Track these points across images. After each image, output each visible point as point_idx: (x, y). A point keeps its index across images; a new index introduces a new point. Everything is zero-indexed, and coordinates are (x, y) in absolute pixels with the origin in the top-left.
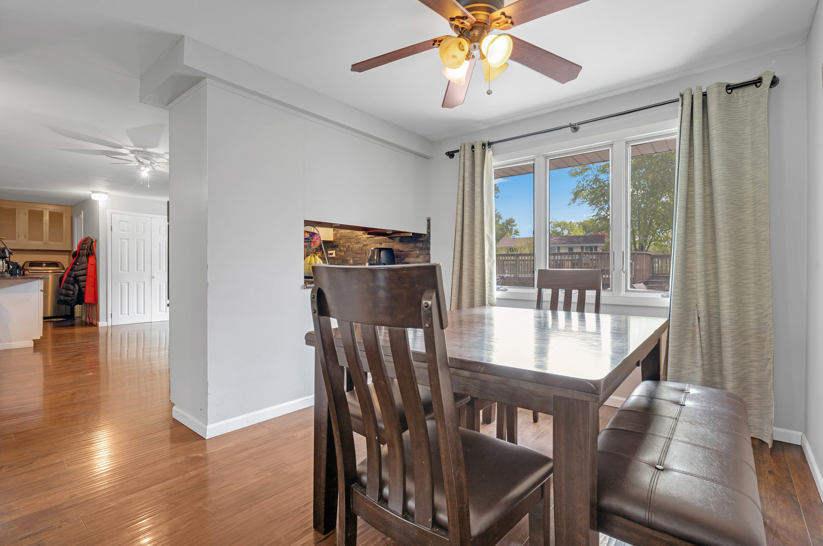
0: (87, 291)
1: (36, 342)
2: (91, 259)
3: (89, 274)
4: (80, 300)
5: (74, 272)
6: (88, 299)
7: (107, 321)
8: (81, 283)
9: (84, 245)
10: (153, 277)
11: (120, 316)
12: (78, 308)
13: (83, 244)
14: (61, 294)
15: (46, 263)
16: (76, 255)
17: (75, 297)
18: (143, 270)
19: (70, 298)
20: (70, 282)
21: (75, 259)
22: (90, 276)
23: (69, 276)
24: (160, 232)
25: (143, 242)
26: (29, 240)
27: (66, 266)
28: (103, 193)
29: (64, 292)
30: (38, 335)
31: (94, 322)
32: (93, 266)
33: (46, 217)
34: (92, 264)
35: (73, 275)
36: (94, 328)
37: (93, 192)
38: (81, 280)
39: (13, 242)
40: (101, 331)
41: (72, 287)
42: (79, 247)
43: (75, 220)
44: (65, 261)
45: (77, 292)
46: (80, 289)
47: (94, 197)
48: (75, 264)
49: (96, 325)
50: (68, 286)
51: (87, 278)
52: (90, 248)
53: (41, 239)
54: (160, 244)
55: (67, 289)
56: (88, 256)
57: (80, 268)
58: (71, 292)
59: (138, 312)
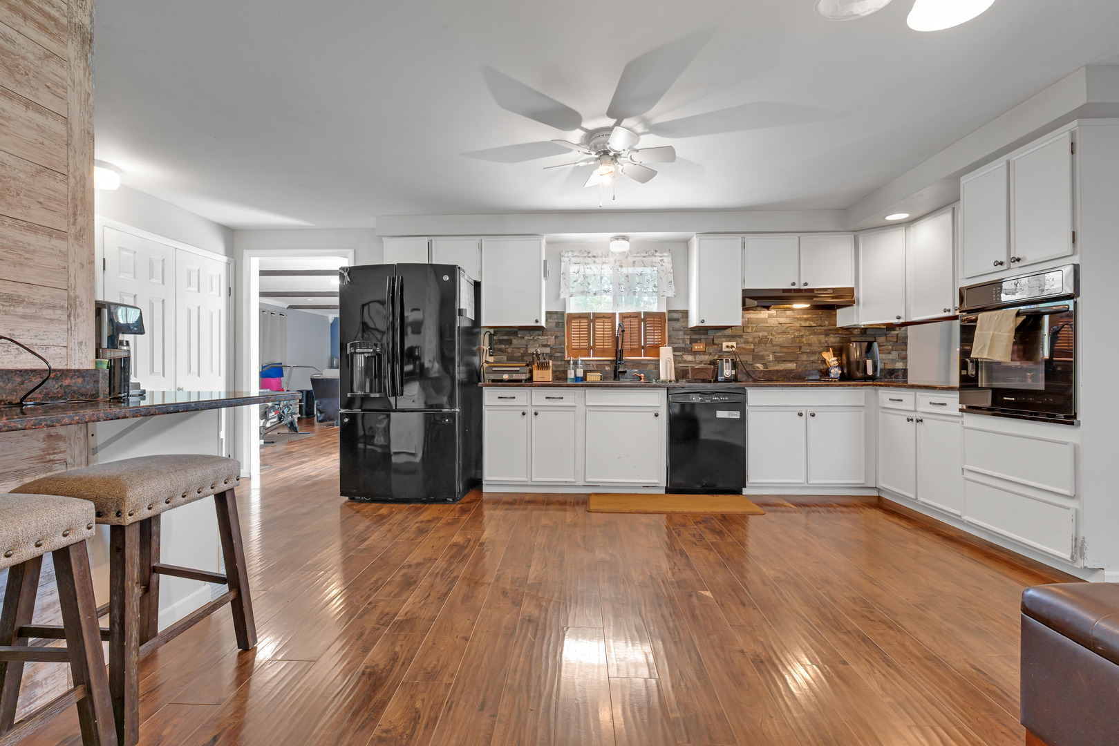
18: (161, 372)
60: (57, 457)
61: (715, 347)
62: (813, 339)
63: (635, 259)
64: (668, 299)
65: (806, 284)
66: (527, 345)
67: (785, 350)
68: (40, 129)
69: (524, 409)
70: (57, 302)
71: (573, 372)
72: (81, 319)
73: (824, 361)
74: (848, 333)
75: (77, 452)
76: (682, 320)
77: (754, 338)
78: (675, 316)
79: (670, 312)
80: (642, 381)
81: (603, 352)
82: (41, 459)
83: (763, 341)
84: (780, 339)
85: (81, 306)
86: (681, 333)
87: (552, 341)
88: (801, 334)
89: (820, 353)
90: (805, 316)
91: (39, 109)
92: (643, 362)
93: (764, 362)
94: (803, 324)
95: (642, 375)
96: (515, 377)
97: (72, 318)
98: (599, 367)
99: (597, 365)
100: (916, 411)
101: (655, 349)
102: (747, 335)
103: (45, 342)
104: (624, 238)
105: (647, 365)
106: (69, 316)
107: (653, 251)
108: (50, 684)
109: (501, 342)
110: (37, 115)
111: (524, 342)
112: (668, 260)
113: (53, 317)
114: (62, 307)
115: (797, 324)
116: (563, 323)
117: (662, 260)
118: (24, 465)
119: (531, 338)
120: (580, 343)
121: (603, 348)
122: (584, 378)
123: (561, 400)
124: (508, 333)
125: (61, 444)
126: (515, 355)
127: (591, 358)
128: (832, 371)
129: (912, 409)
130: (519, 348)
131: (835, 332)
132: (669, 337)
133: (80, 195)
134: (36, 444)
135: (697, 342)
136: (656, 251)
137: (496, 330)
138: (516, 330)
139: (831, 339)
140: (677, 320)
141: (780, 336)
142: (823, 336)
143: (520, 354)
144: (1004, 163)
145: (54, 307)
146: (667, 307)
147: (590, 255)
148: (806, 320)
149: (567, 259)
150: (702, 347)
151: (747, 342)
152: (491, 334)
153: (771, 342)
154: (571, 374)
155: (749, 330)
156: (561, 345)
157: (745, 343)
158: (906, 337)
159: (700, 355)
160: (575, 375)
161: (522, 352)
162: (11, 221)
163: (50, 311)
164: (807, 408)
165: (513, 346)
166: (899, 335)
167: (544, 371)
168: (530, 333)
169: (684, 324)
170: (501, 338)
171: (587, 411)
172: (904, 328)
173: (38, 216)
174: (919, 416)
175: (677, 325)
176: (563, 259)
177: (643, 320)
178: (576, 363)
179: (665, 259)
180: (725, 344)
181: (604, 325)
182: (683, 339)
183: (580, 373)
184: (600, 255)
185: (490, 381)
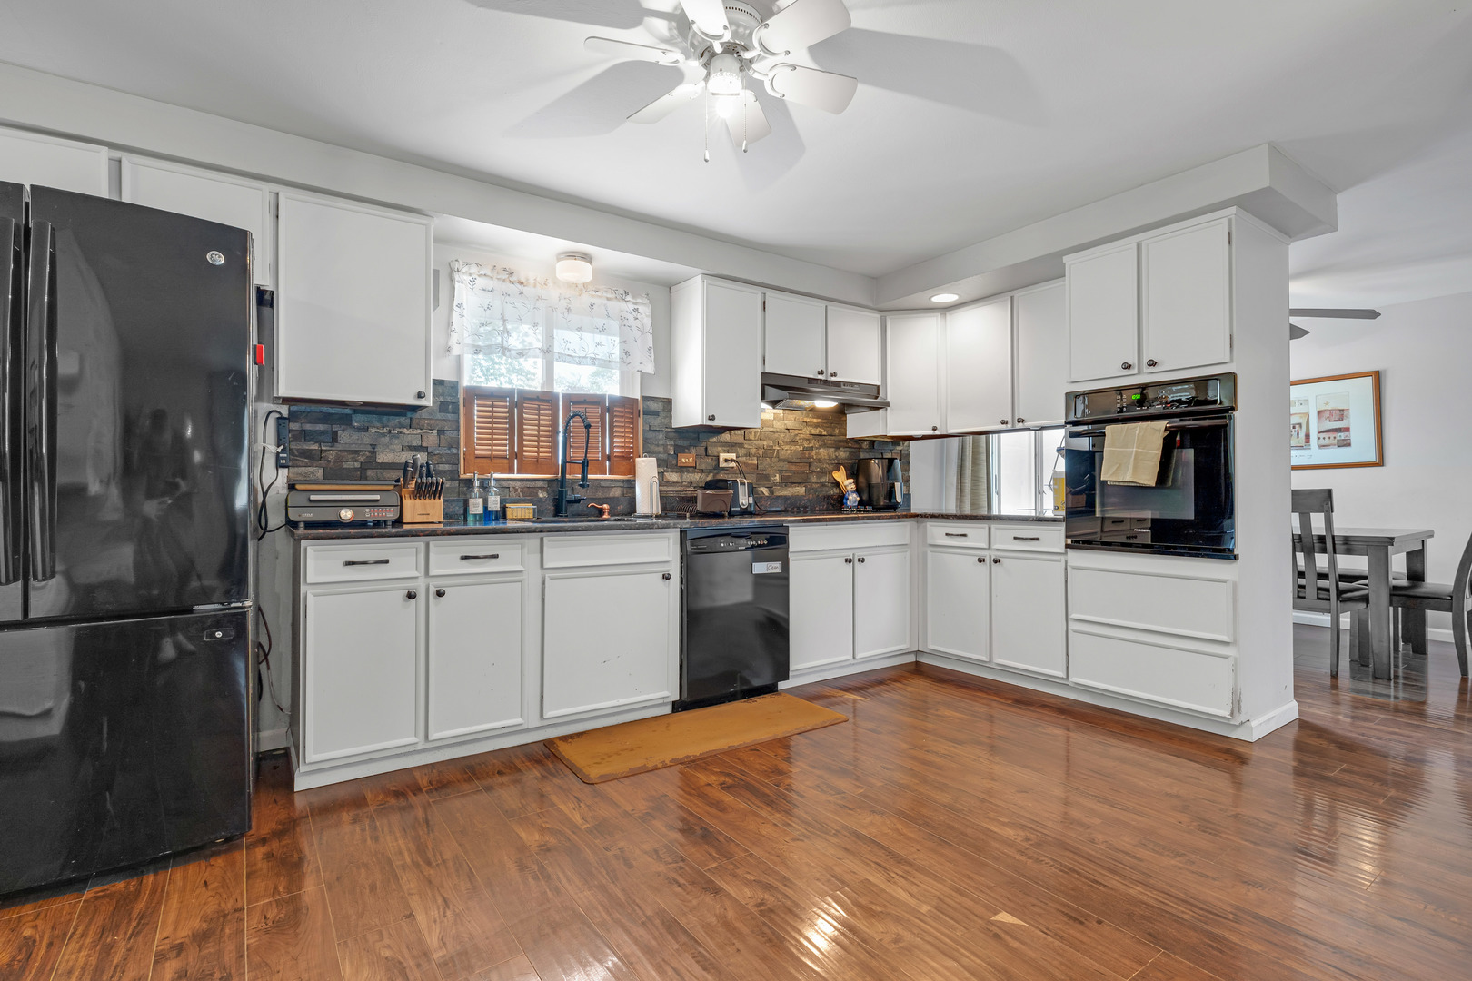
61: (709, 460)
62: (824, 453)
63: (593, 301)
64: (643, 376)
65: (834, 375)
66: (374, 446)
67: (793, 468)
69: (410, 585)
71: (480, 501)
73: (837, 484)
74: (858, 446)
76: (662, 414)
77: (757, 448)
78: (654, 406)
79: (646, 399)
80: (605, 516)
81: (537, 465)
83: (767, 453)
84: (788, 451)
86: (661, 436)
87: (431, 439)
88: (811, 445)
89: (831, 472)
90: (815, 421)
92: (603, 484)
93: (769, 484)
94: (813, 432)
95: (605, 506)
96: (369, 514)
98: (527, 493)
99: (522, 488)
100: (989, 548)
101: (626, 462)
102: (749, 445)
104: (586, 257)
105: (610, 488)
107: (623, 292)
109: (305, 435)
111: (366, 439)
112: (645, 310)
115: (806, 431)
116: (456, 405)
117: (636, 310)
119: (385, 431)
120: (492, 445)
121: (537, 458)
122: (502, 514)
123: (493, 560)
124: (326, 418)
126: (345, 466)
127: (516, 476)
128: (850, 497)
129: (985, 546)
130: (357, 452)
131: (845, 444)
132: (645, 440)
135: (684, 452)
136: (626, 293)
137: (294, 408)
138: (348, 411)
139: (842, 453)
140: (656, 414)
141: (787, 447)
142: (833, 449)
143: (357, 465)
144: (1135, 246)
146: (642, 390)
147: (512, 279)
148: (816, 426)
149: (467, 278)
150: (691, 460)
151: (748, 455)
152: (281, 419)
153: (778, 456)
154: (476, 506)
155: (752, 437)
156: (450, 447)
157: (746, 455)
158: (909, 455)
159: (688, 472)
160: (486, 508)
161: (362, 459)
164: (854, 551)
165: (339, 446)
166: (903, 452)
167: (427, 501)
168: (380, 421)
169: (666, 421)
170: (308, 427)
171: (547, 580)
172: (906, 443)
174: (995, 555)
175: (657, 422)
176: (457, 276)
177: (609, 410)
178: (485, 486)
179: (641, 309)
180: (723, 456)
181: (539, 415)
182: (665, 446)
183: (494, 505)
184: (532, 281)
185: (302, 525)
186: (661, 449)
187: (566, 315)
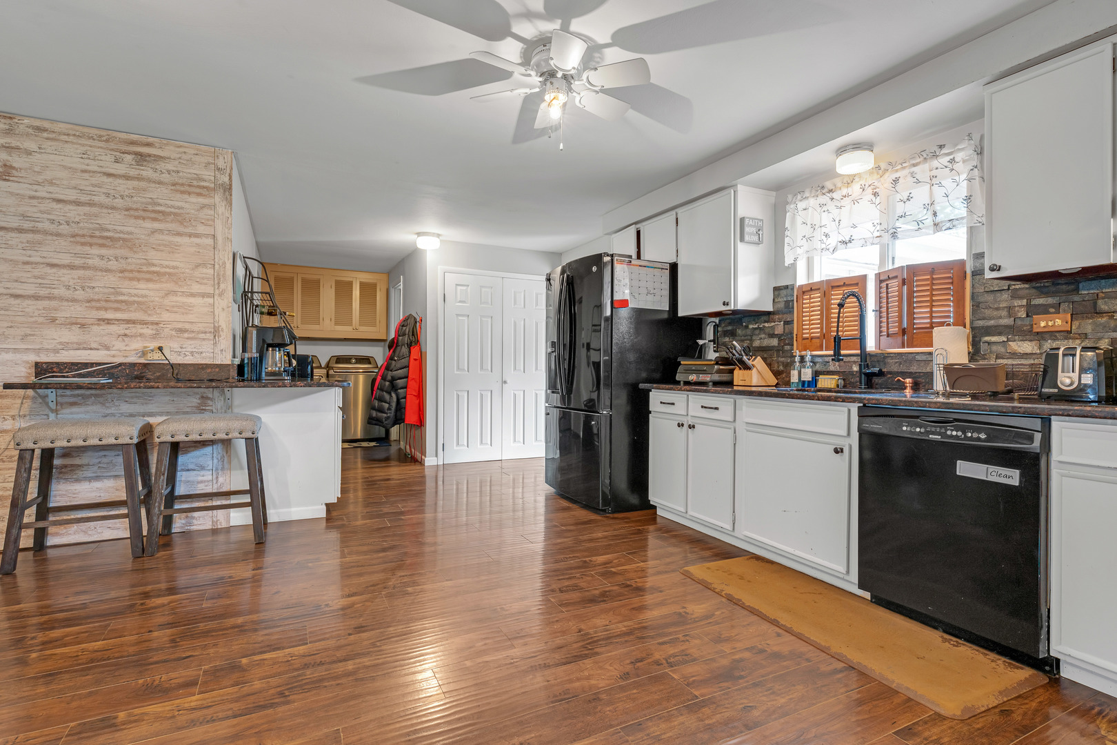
0: (408, 404)
1: (329, 507)
2: (414, 351)
3: (411, 376)
4: (398, 420)
5: (390, 372)
6: (411, 417)
7: (437, 456)
8: (399, 391)
9: (404, 328)
10: (505, 382)
11: (455, 448)
12: (394, 431)
13: (403, 326)
14: (373, 408)
15: (356, 359)
16: (393, 345)
17: (391, 414)
18: (490, 369)
19: (385, 415)
20: (385, 389)
21: (391, 351)
22: (413, 379)
23: (384, 378)
24: (515, 303)
25: (490, 320)
26: (336, 324)
27: (380, 362)
28: (433, 234)
29: (377, 405)
30: (333, 495)
31: (418, 455)
32: (417, 362)
33: (356, 293)
34: (415, 360)
35: (389, 378)
36: (418, 467)
37: (419, 234)
38: (400, 386)
39: (317, 327)
40: (427, 472)
41: (387, 396)
42: (397, 332)
43: (392, 292)
44: (379, 354)
45: (394, 405)
46: (398, 400)
47: (423, 243)
48: (391, 358)
49: (421, 463)
50: (383, 395)
51: (408, 382)
52: (413, 332)
53: (351, 324)
54: (515, 323)
55: (381, 400)
56: (410, 346)
57: (399, 365)
58: (386, 406)
59: (481, 442)
60: (207, 408)
66: (752, 337)
68: (198, 245)
69: (682, 419)
70: (207, 330)
71: (797, 373)
72: (222, 337)
75: (219, 407)
79: (975, 256)
82: (197, 408)
85: (222, 331)
86: (1004, 296)
87: (779, 329)
91: (197, 236)
96: (701, 378)
97: (217, 337)
103: (200, 350)
106: (215, 336)
107: (934, 149)
108: (201, 521)
109: (725, 334)
110: (196, 239)
111: (749, 332)
113: (205, 337)
114: (210, 332)
116: (793, 300)
118: (188, 410)
119: (756, 327)
120: (811, 329)
122: (814, 382)
124: (732, 321)
125: (210, 402)
127: (824, 353)
132: (975, 305)
133: (222, 273)
134: (195, 400)
137: (721, 317)
138: (741, 315)
145: (205, 332)
146: (968, 248)
152: (716, 324)
154: (795, 376)
156: (789, 334)
159: (1056, 339)
160: (800, 378)
162: (181, 294)
163: (203, 335)
165: (735, 338)
167: (746, 371)
168: (755, 320)
173: (196, 288)
178: (802, 361)
182: (1010, 309)
183: (807, 375)
185: (682, 382)
186: (1004, 313)
187: (874, 199)
